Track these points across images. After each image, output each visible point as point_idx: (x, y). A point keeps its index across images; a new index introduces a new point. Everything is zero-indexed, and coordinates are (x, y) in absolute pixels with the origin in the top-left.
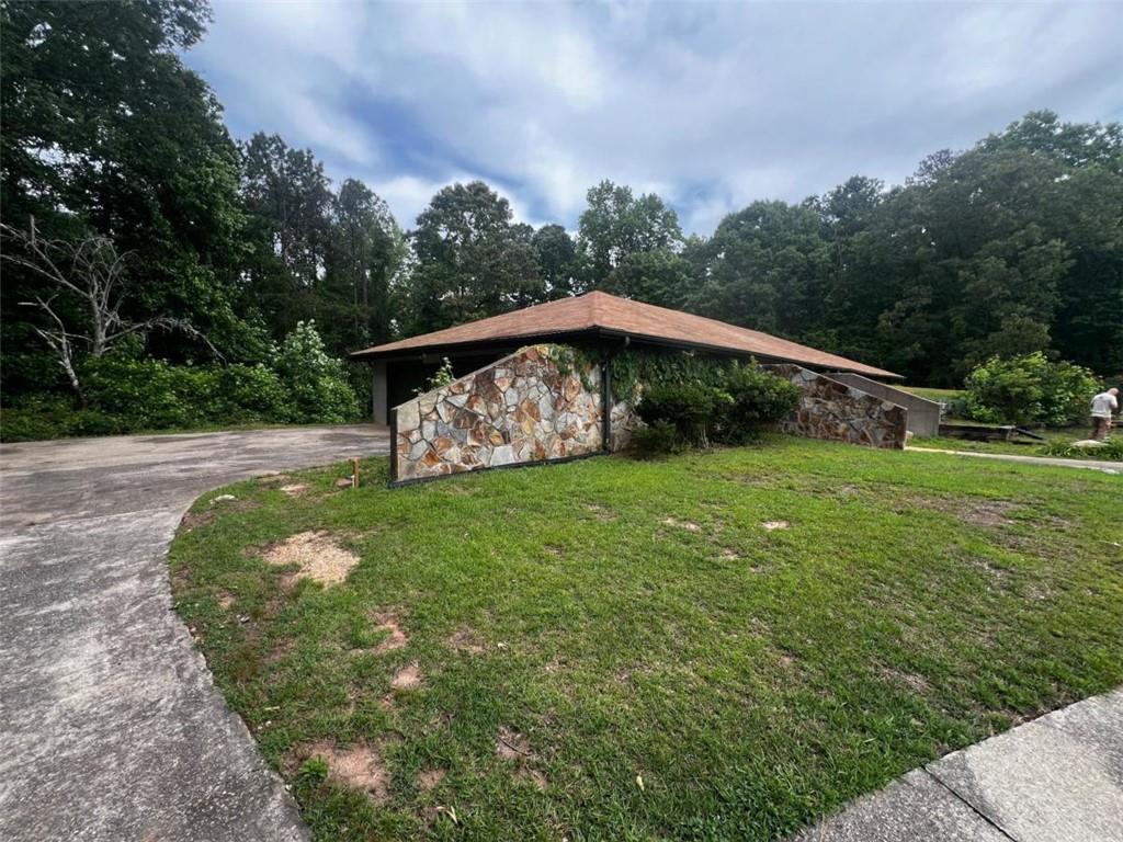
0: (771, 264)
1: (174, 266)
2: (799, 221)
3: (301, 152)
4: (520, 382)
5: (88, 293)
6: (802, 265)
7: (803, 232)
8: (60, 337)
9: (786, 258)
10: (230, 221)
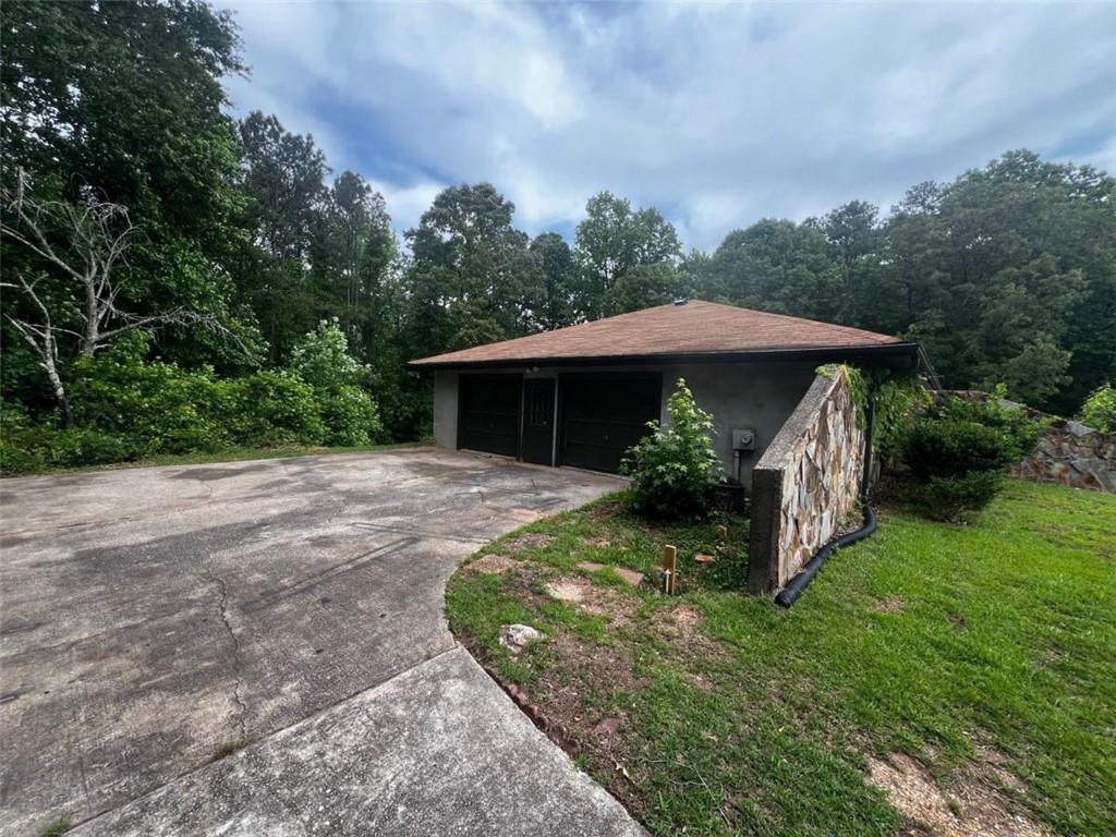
0: (781, 282)
1: (160, 252)
2: (807, 240)
3: (299, 137)
5: (84, 276)
6: (813, 284)
7: (813, 252)
8: (43, 331)
9: (798, 277)
10: (228, 202)
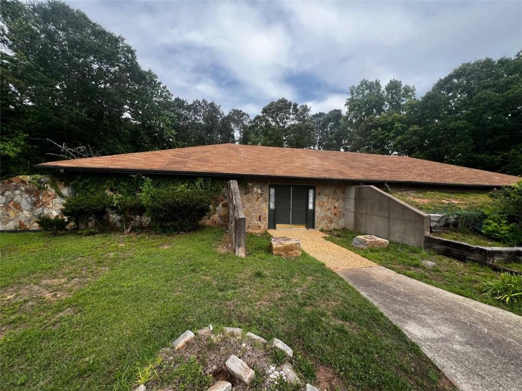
4: (7, 193)
